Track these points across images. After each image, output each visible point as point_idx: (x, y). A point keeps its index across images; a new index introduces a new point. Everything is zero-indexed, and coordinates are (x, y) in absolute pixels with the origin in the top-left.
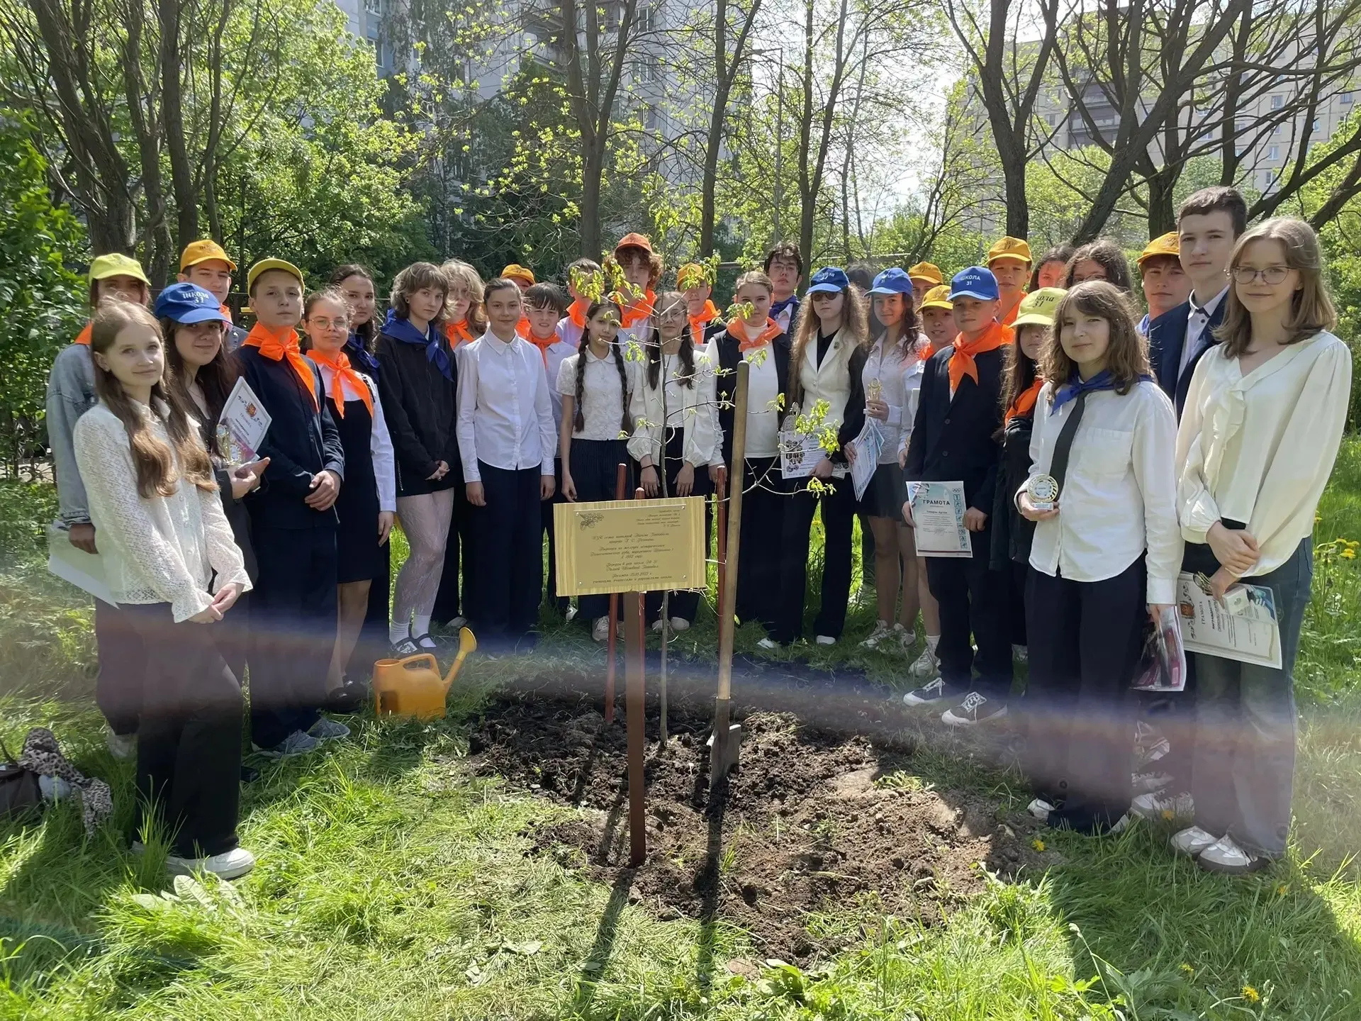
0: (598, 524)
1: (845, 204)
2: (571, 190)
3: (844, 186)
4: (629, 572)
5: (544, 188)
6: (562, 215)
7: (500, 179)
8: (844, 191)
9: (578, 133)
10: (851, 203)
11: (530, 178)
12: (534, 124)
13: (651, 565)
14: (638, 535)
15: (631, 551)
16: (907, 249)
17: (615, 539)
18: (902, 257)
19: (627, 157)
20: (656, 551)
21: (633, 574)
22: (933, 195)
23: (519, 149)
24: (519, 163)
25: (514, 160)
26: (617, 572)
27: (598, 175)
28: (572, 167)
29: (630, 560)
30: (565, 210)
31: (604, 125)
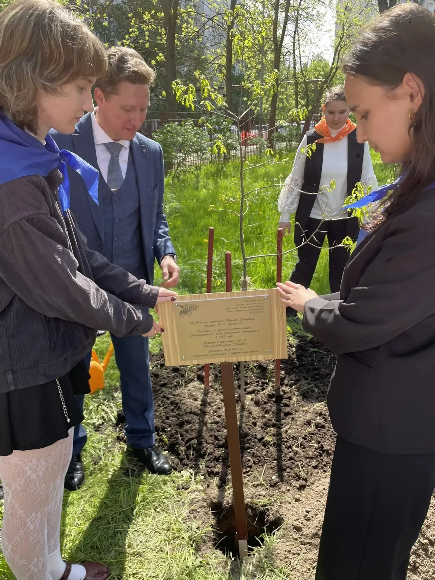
0: (194, 313)
1: (294, 53)
2: (160, 46)
3: (294, 43)
4: (222, 348)
5: (147, 46)
6: (156, 60)
7: (124, 41)
8: (294, 46)
9: (163, 14)
10: (297, 52)
11: (139, 40)
12: (139, 10)
13: (241, 342)
14: (228, 320)
15: (223, 332)
16: (324, 76)
17: (209, 324)
18: (321, 81)
19: (188, 28)
20: (245, 332)
21: (226, 350)
22: (337, 49)
23: (132, 24)
24: (133, 32)
25: (130, 30)
26: (213, 349)
27: (174, 38)
28: (160, 34)
29: (222, 339)
30: (158, 57)
31: (176, 10)
